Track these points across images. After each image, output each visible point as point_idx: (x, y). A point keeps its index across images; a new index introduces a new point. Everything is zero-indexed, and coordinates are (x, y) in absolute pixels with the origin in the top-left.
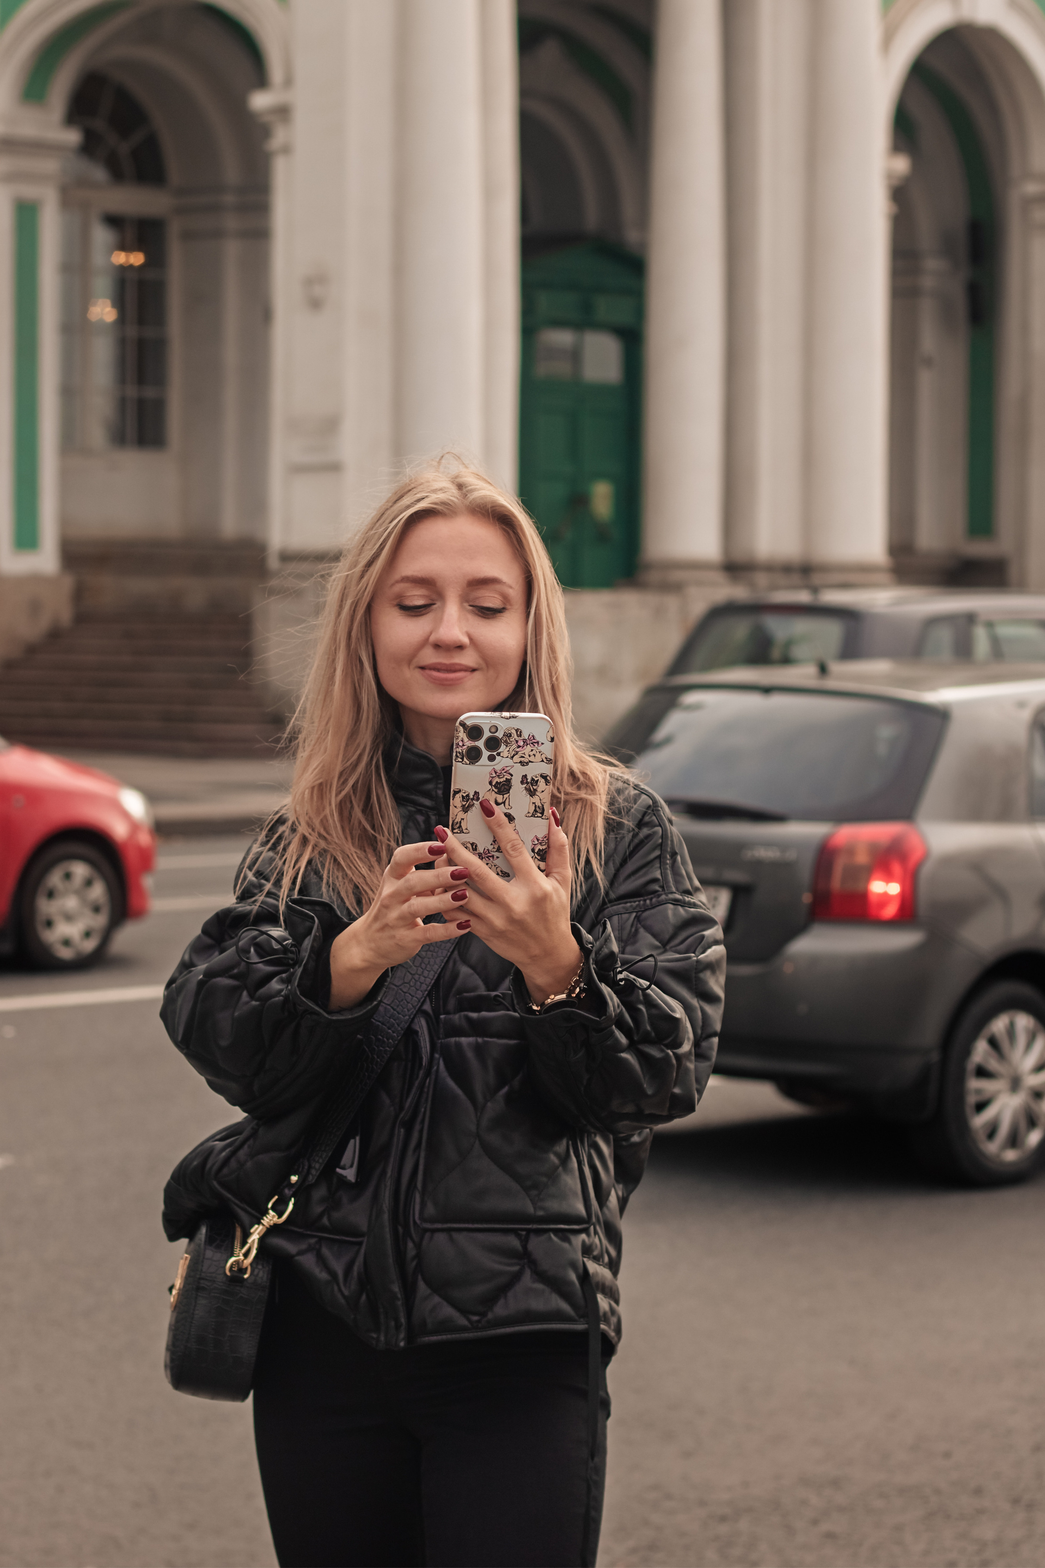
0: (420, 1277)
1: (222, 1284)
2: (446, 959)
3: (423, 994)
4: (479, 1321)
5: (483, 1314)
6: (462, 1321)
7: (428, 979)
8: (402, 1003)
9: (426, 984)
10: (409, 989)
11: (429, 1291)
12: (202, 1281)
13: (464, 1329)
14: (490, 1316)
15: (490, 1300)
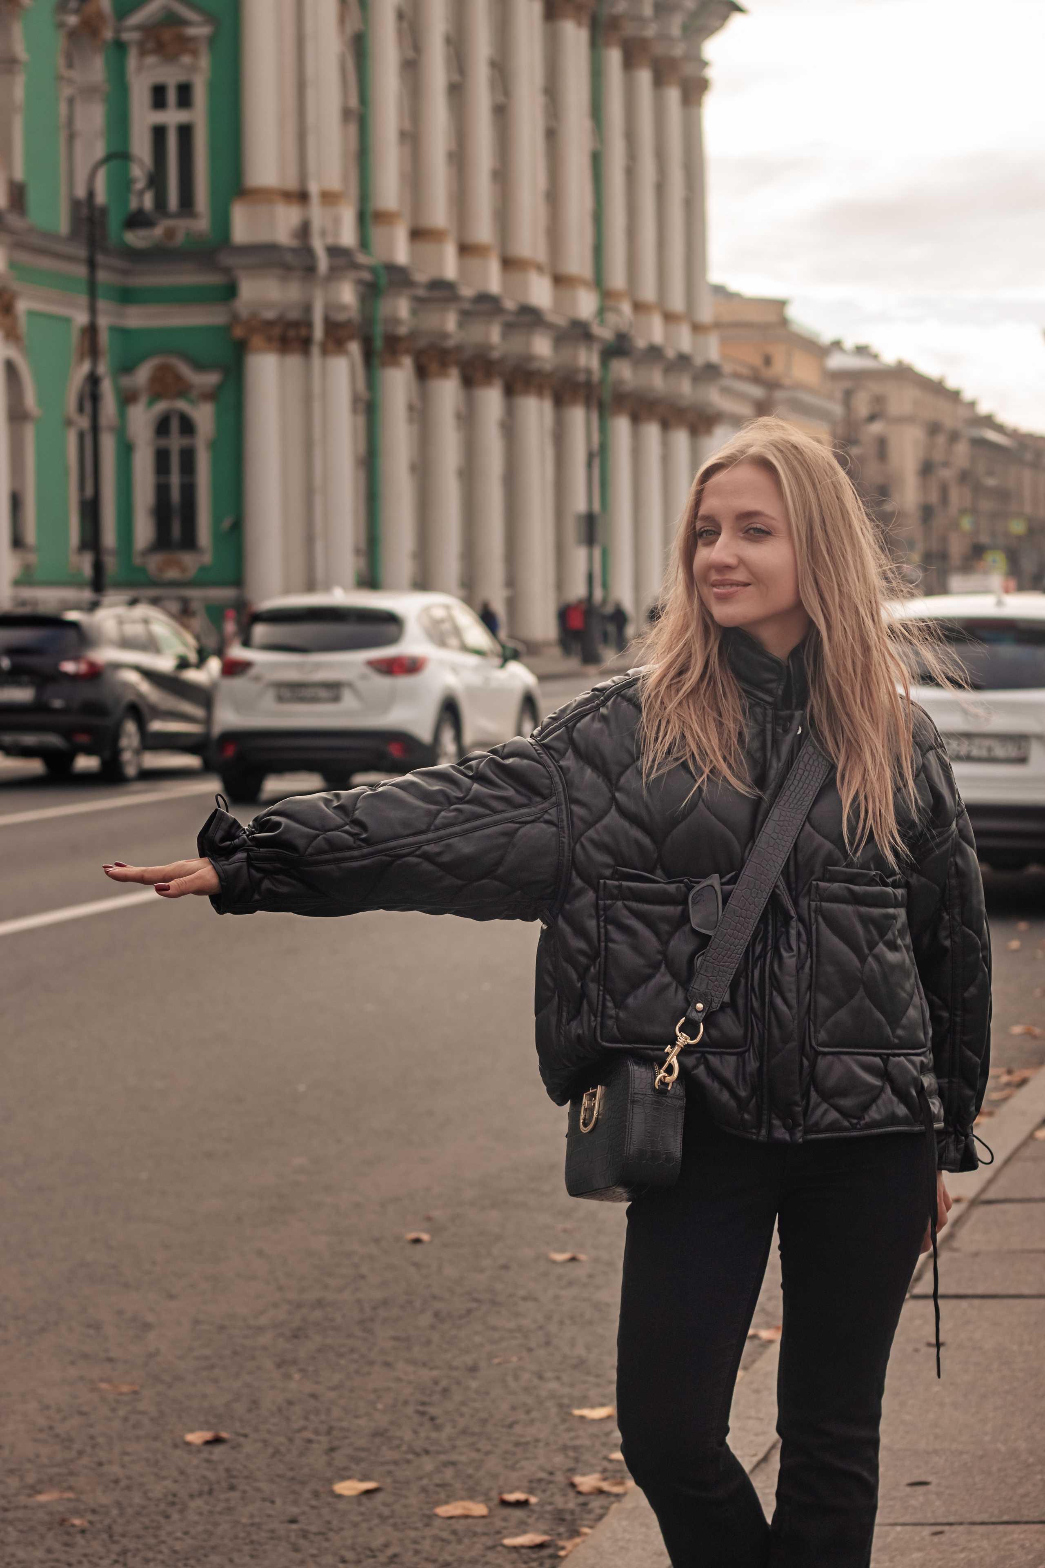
0: (812, 1089)
1: (652, 1096)
2: (801, 827)
3: (786, 855)
4: (856, 1124)
5: (860, 1118)
6: (846, 1123)
7: (787, 843)
8: (769, 862)
9: (787, 847)
10: (774, 851)
11: (819, 1100)
12: (636, 1096)
13: (846, 1129)
14: (867, 1119)
15: (866, 1107)
